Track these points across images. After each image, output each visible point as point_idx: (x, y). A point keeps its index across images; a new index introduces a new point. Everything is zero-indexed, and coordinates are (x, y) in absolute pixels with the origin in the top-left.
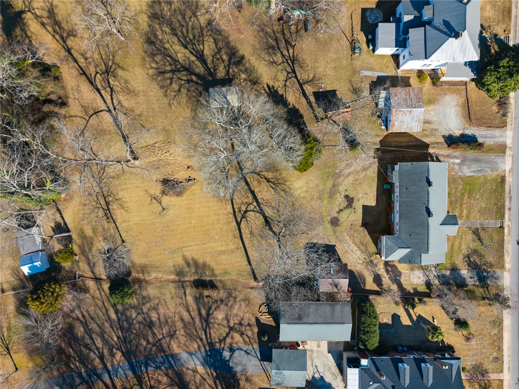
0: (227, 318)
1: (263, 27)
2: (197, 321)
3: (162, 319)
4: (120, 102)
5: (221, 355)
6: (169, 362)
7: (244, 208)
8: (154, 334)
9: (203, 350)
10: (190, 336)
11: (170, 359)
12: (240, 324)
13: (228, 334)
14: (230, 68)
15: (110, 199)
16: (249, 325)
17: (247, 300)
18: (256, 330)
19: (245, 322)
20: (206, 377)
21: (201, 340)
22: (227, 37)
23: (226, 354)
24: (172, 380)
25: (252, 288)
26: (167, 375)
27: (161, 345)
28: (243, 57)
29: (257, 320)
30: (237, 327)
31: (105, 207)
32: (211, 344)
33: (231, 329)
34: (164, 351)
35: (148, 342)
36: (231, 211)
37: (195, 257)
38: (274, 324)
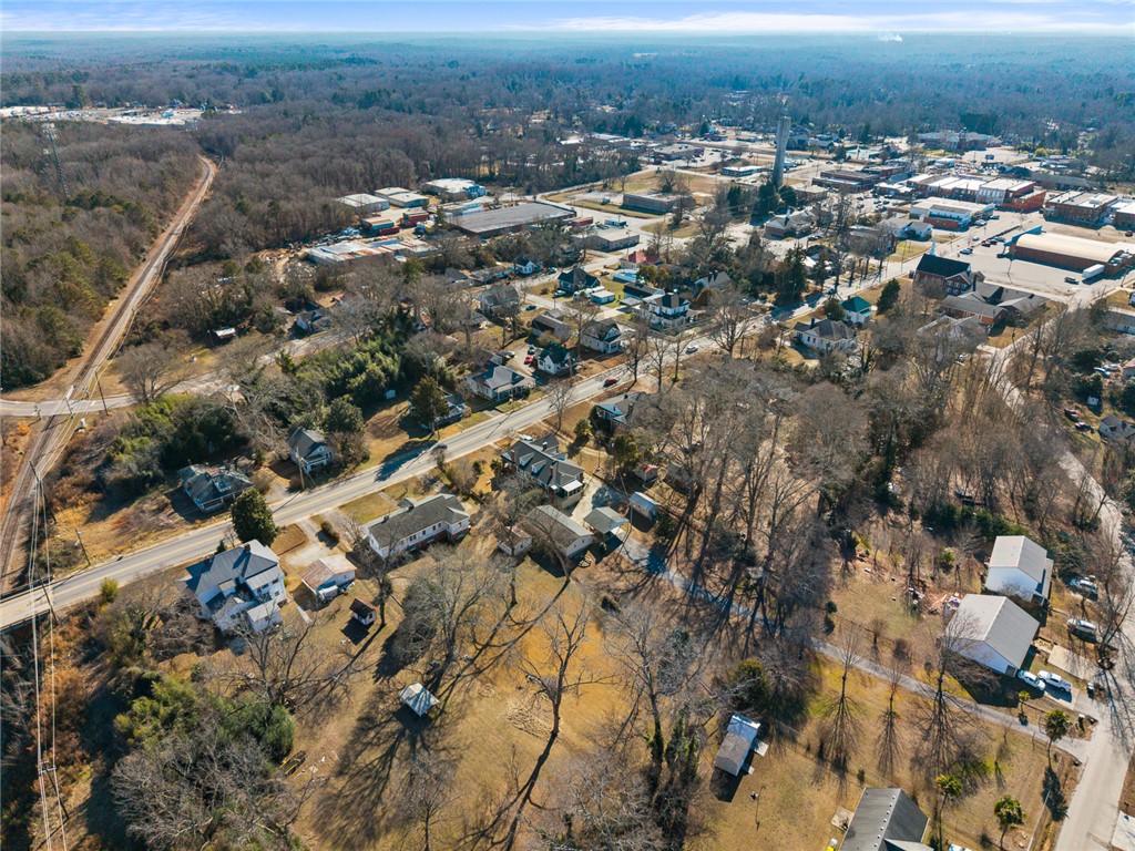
0: (618, 579)
1: (310, 724)
2: (642, 594)
3: (669, 615)
4: (509, 794)
5: (648, 565)
6: (694, 589)
7: (517, 627)
8: (688, 612)
9: (659, 577)
10: (659, 591)
11: (691, 589)
12: (612, 569)
13: (629, 572)
14: (381, 723)
15: (617, 727)
16: (606, 565)
17: (590, 577)
18: (605, 559)
19: (607, 568)
20: (674, 562)
21: (653, 583)
22: (346, 747)
23: (644, 563)
24: (703, 578)
25: (577, 581)
26: (705, 584)
27: (689, 602)
28: (360, 719)
29: (597, 563)
30: (617, 570)
31: (629, 724)
32: (649, 575)
33: (622, 573)
34: (691, 597)
35: (698, 610)
36: (528, 633)
37: (595, 630)
38: (589, 552)
